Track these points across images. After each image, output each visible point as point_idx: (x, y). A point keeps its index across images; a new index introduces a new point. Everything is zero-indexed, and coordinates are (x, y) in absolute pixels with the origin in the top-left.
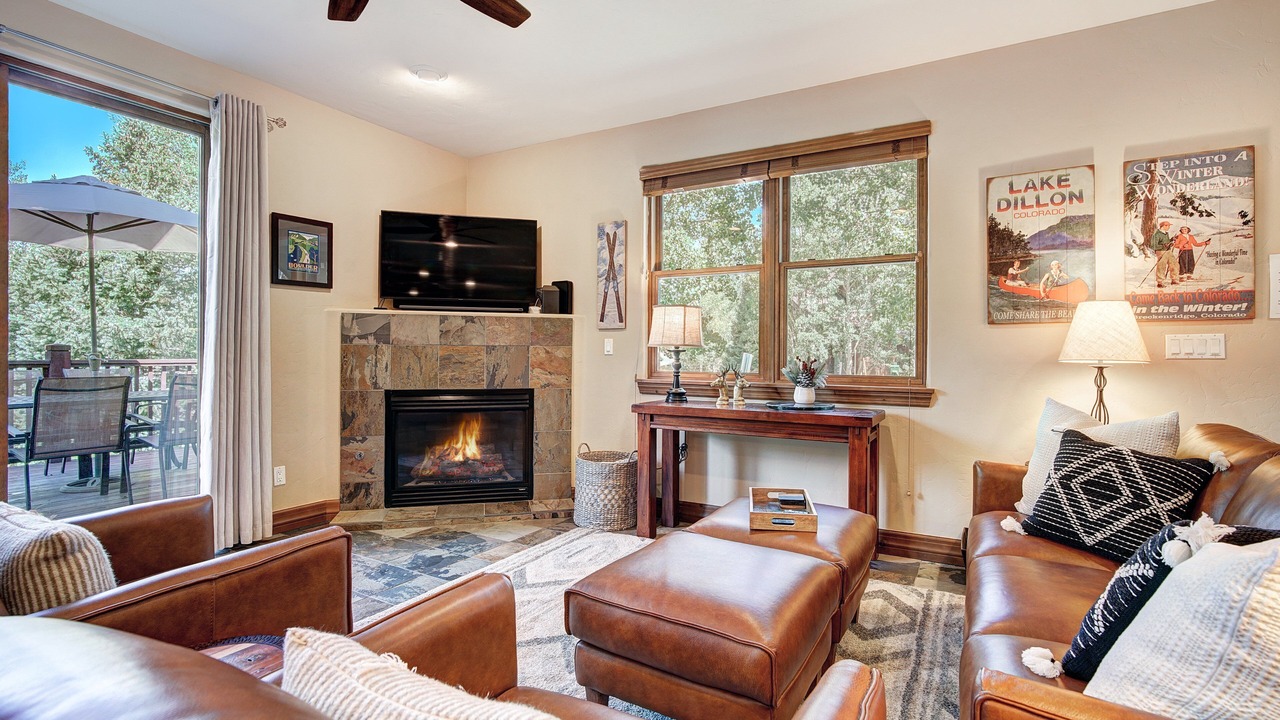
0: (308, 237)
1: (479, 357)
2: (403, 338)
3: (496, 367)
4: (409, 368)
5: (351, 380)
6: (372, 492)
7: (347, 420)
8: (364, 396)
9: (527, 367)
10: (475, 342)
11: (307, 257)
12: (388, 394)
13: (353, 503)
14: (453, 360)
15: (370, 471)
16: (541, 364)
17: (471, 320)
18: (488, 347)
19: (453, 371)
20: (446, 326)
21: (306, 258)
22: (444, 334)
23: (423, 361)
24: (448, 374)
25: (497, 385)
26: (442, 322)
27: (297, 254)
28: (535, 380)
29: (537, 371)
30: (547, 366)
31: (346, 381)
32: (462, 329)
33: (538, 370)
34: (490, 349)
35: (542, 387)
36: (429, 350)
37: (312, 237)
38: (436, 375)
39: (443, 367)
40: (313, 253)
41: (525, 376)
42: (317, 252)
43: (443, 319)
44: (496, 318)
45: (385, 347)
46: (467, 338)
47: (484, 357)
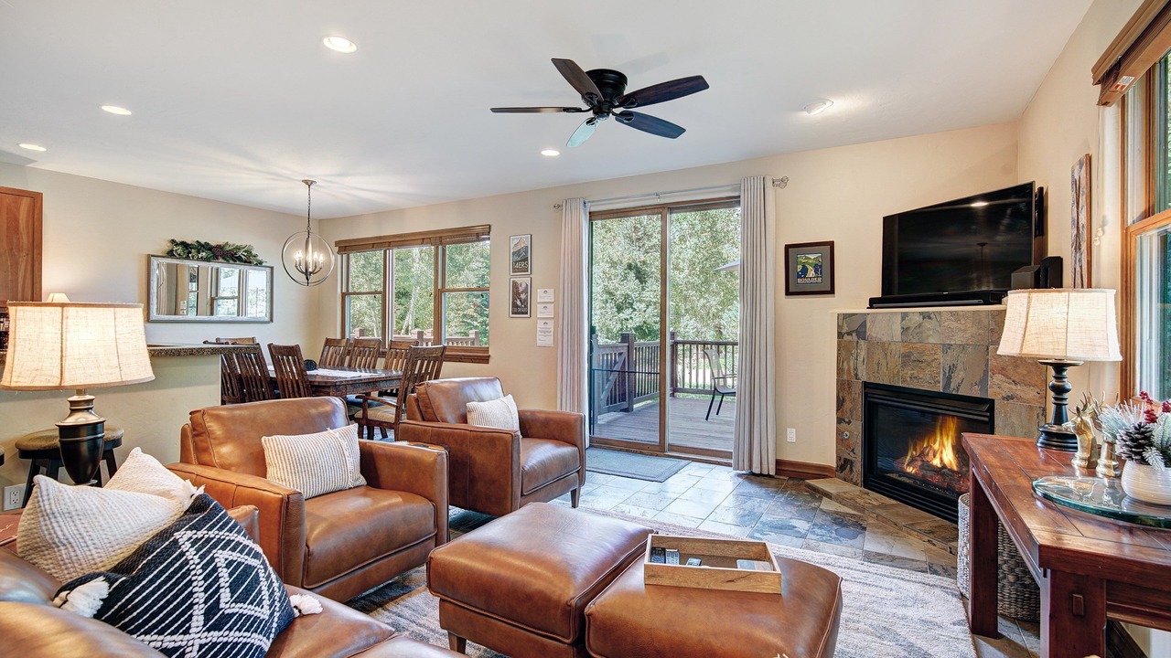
0: (812, 257)
1: (936, 357)
2: (874, 335)
3: (952, 369)
4: (878, 363)
5: (842, 370)
6: (854, 469)
7: (840, 403)
8: (849, 384)
9: (986, 372)
10: (931, 340)
11: (813, 272)
12: (866, 385)
13: (842, 475)
14: (912, 358)
15: (853, 451)
16: (1003, 369)
17: (926, 316)
18: (944, 345)
19: (912, 370)
20: (906, 323)
21: (811, 273)
22: (905, 330)
23: (889, 358)
24: (908, 372)
25: (952, 390)
26: (903, 319)
27: (805, 270)
28: (996, 389)
29: (998, 378)
30: (1011, 373)
31: (840, 371)
32: (920, 325)
33: (1000, 377)
34: (947, 348)
35: (1003, 398)
36: (893, 347)
37: (816, 256)
38: (898, 372)
39: (904, 364)
40: (817, 268)
41: (983, 382)
42: (821, 266)
43: (904, 316)
44: (951, 312)
45: (862, 342)
46: (924, 335)
47: (940, 356)
